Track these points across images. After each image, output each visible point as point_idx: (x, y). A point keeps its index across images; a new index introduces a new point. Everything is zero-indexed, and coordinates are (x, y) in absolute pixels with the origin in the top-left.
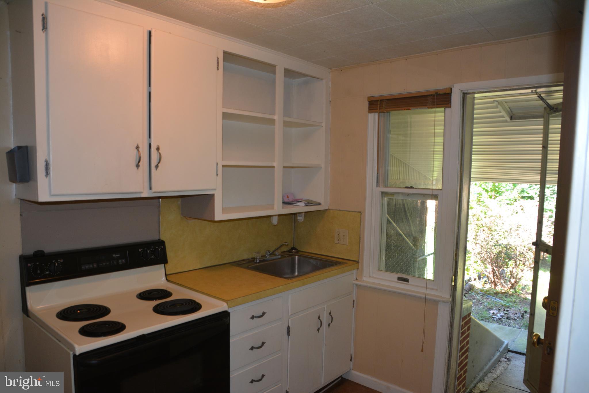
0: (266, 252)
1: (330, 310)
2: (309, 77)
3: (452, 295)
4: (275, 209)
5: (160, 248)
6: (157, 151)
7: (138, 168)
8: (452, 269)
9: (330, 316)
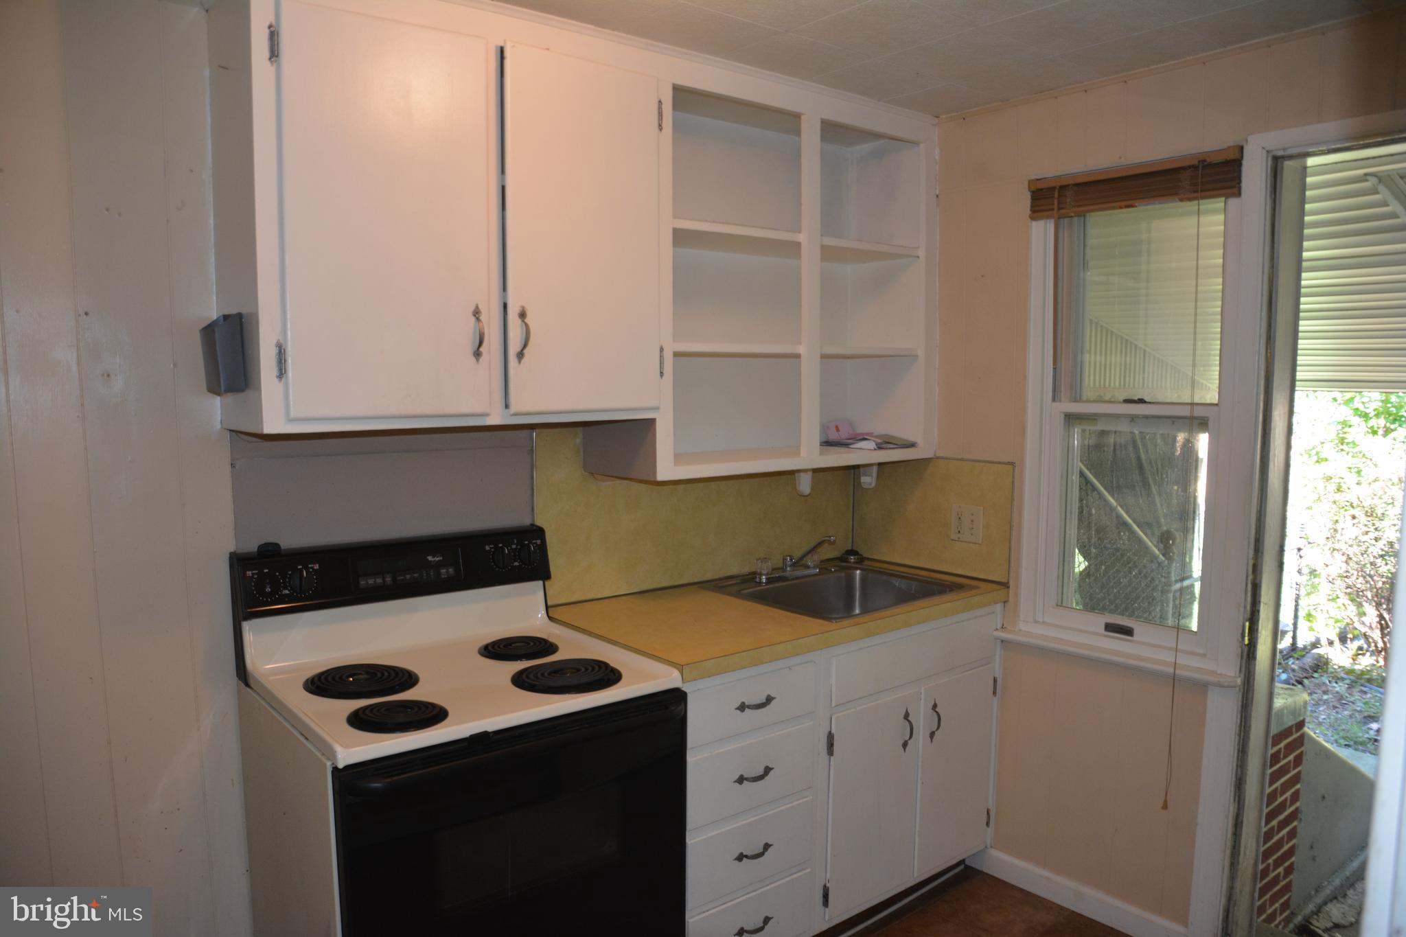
0: (785, 559)
1: (935, 699)
2: (887, 140)
3: (1243, 669)
4: (802, 454)
5: (533, 544)
6: (520, 321)
7: (478, 360)
8: (1243, 605)
9: (935, 713)
